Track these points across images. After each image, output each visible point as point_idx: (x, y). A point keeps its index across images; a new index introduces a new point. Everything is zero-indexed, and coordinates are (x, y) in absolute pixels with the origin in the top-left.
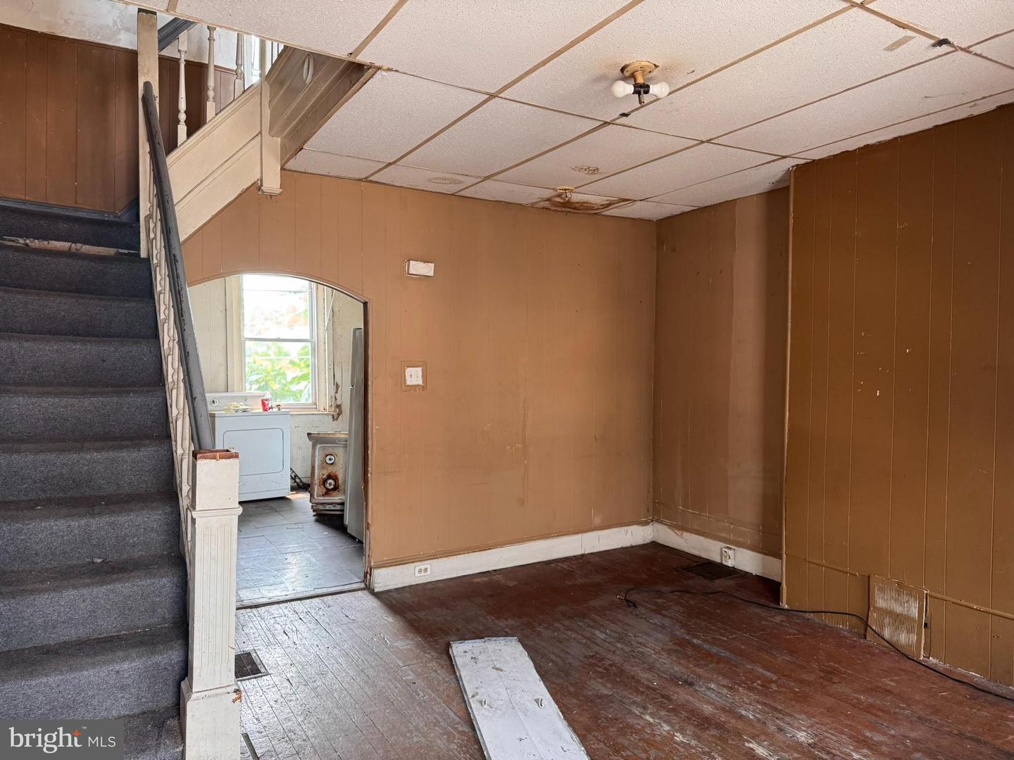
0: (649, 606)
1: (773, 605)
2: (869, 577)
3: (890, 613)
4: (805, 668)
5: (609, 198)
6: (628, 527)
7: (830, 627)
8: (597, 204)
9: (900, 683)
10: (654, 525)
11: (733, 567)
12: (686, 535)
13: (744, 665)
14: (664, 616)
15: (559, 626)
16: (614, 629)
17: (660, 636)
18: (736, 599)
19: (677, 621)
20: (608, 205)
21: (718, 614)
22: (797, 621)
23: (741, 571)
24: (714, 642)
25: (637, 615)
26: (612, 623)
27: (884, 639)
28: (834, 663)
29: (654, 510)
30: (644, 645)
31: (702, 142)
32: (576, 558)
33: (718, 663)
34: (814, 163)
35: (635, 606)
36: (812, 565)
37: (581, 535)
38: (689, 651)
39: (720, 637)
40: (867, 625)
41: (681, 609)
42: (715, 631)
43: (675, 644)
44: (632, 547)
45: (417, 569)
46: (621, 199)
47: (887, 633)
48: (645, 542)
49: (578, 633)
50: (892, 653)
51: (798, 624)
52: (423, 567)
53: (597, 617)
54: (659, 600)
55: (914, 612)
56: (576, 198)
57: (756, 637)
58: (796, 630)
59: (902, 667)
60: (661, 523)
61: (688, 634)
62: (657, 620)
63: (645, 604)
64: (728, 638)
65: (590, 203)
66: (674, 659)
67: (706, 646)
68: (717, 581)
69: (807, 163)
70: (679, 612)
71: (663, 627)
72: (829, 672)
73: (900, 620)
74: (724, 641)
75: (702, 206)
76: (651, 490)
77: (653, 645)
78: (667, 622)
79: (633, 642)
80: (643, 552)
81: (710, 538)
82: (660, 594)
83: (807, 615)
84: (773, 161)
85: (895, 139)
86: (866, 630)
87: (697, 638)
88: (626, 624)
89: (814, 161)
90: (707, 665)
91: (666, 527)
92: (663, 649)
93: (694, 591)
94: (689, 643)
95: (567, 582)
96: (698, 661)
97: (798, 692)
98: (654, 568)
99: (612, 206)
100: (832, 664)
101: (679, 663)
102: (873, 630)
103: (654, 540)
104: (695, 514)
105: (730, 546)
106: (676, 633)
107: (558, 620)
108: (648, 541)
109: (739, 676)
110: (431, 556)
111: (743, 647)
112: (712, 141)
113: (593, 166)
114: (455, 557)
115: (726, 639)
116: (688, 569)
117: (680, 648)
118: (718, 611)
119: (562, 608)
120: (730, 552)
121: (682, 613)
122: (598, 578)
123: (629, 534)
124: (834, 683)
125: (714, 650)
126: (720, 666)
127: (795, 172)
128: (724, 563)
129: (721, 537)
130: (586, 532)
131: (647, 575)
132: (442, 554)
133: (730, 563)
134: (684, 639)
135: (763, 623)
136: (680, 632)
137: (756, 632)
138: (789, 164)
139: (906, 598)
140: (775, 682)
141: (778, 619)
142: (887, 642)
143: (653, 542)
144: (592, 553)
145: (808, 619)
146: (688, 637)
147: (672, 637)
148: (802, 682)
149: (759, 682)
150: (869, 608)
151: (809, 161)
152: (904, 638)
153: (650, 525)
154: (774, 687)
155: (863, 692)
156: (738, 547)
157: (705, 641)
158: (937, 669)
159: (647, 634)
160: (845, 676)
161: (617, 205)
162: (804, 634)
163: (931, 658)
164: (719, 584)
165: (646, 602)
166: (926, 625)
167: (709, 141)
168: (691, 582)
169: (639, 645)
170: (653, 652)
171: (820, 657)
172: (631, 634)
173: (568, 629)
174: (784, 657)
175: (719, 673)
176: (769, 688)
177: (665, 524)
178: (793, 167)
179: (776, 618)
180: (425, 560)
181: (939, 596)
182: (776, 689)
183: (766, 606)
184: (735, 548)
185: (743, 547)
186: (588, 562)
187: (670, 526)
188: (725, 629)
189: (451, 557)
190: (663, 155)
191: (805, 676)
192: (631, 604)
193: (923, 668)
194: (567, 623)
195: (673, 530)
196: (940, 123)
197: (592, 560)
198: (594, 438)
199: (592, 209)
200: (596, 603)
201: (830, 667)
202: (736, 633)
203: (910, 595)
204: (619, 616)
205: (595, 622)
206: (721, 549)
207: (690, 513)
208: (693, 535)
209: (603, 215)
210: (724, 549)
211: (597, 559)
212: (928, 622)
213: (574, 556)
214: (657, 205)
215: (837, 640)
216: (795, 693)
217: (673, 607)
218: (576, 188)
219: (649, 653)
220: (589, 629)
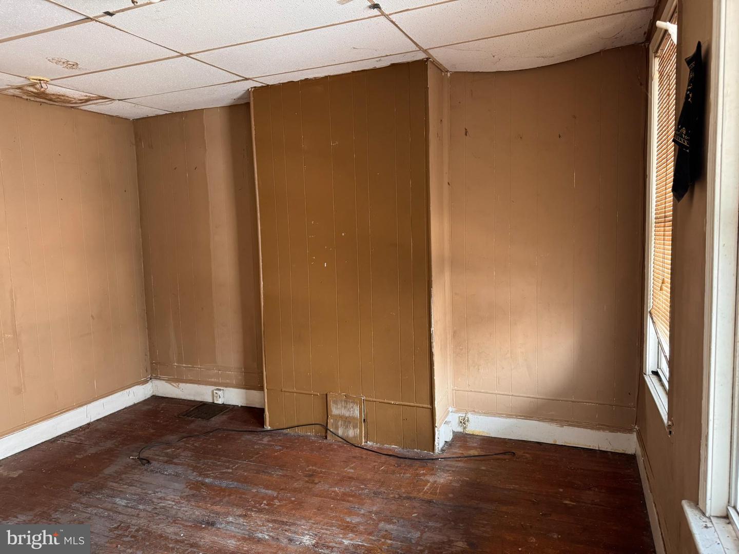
0: (161, 458)
1: (260, 429)
2: (327, 395)
3: (341, 417)
4: (294, 478)
5: (88, 95)
6: (130, 389)
7: (302, 436)
8: (75, 99)
9: (356, 469)
10: (153, 381)
11: (223, 404)
12: (182, 385)
13: (250, 490)
14: (176, 464)
15: (77, 505)
16: (133, 492)
17: (177, 485)
18: (231, 432)
19: (188, 465)
20: (87, 101)
21: (220, 449)
22: (279, 438)
23: (230, 405)
24: (223, 476)
25: (152, 471)
26: (131, 486)
27: (338, 436)
28: (312, 466)
29: (151, 370)
30: (165, 499)
31: (182, 55)
32: (82, 428)
33: (229, 495)
34: (267, 87)
35: (149, 462)
36: (286, 394)
37: (85, 407)
38: (204, 491)
39: (226, 470)
40: (327, 429)
41: (189, 454)
42: (219, 465)
43: (191, 489)
44: (135, 405)
46: (100, 96)
47: (340, 433)
48: (146, 398)
49: (98, 507)
50: (345, 445)
51: (280, 440)
53: (114, 484)
54: (168, 451)
55: (357, 413)
56: (51, 89)
57: (254, 461)
58: (280, 446)
59: (354, 455)
60: (160, 379)
61: (200, 475)
62: (170, 470)
63: (157, 457)
64: (232, 469)
65: (67, 97)
66: (193, 504)
67: (217, 482)
68: (213, 419)
69: (263, 87)
70: (188, 457)
71: (177, 475)
72: (312, 475)
73: (348, 421)
74: (232, 473)
75: (175, 111)
76: (148, 354)
77: (172, 496)
78: (180, 469)
79: (154, 500)
80: (146, 408)
81: (203, 385)
82: (169, 444)
83: (285, 431)
84: (238, 81)
85: (326, 77)
86: (326, 432)
87: (207, 476)
88: (144, 482)
89: (268, 85)
90: (221, 501)
91: (163, 382)
92: (181, 497)
93: (196, 433)
94: (203, 484)
95: (77, 456)
96: (214, 498)
97: (294, 501)
98: (158, 421)
99: (91, 102)
100: (311, 467)
101: (199, 507)
102: (331, 431)
103: (153, 394)
104: (188, 367)
105: (219, 388)
106: (189, 477)
107: (75, 500)
108: (148, 396)
109: (248, 502)
111: (246, 474)
112: (191, 56)
113: (72, 60)
115: (231, 471)
116: (188, 414)
117: (196, 492)
118: (220, 447)
119: (75, 486)
120: (220, 393)
121: (191, 457)
122: (109, 444)
123: (131, 395)
124: (316, 484)
125: (224, 484)
126: (232, 497)
127: (253, 92)
128: (216, 402)
129: (212, 382)
130: (90, 402)
131: (154, 429)
133: (220, 401)
134: (197, 482)
135: (255, 447)
136: (193, 476)
137: (252, 457)
138: (249, 85)
139: (351, 405)
140: (277, 498)
141: (266, 440)
142: (342, 438)
143: (153, 395)
144: (97, 420)
145: (286, 434)
146: (200, 479)
147: (187, 483)
148: (295, 490)
149: (265, 502)
150: (328, 416)
151: (264, 85)
152: (351, 433)
153: (150, 382)
154: (277, 503)
155: (336, 484)
156: (226, 387)
157: (215, 478)
158: (373, 449)
159: (165, 487)
160: (321, 475)
161: (95, 101)
162: (287, 448)
163: (368, 442)
164: (216, 421)
165: (158, 455)
166: (364, 420)
167: (188, 55)
168: (193, 426)
169: (160, 501)
170: (173, 503)
171: (301, 464)
172: (150, 492)
173: (88, 506)
174: (278, 473)
175: (233, 505)
176: (273, 505)
177: (164, 380)
178: (252, 88)
179: (264, 439)
181: (371, 399)
182: (279, 504)
183: (255, 432)
184: (224, 388)
185: (230, 387)
186: (97, 430)
187: (168, 381)
188: (229, 462)
190: (145, 61)
191: (296, 485)
192: (145, 461)
193: (365, 451)
194: (84, 500)
195: (170, 383)
196: (355, 70)
197: (99, 427)
198: (91, 318)
199: (69, 102)
200: (110, 470)
201: (310, 470)
202: (237, 463)
203: (354, 402)
204: (136, 477)
205: (113, 490)
206: (213, 391)
207: (184, 367)
208: (188, 384)
209: (81, 110)
210: (215, 391)
211: (103, 424)
212: (366, 418)
213: (80, 427)
214: (135, 106)
215: (309, 446)
216: (292, 502)
217: (182, 454)
218: (52, 80)
219: (171, 506)
220: (110, 499)
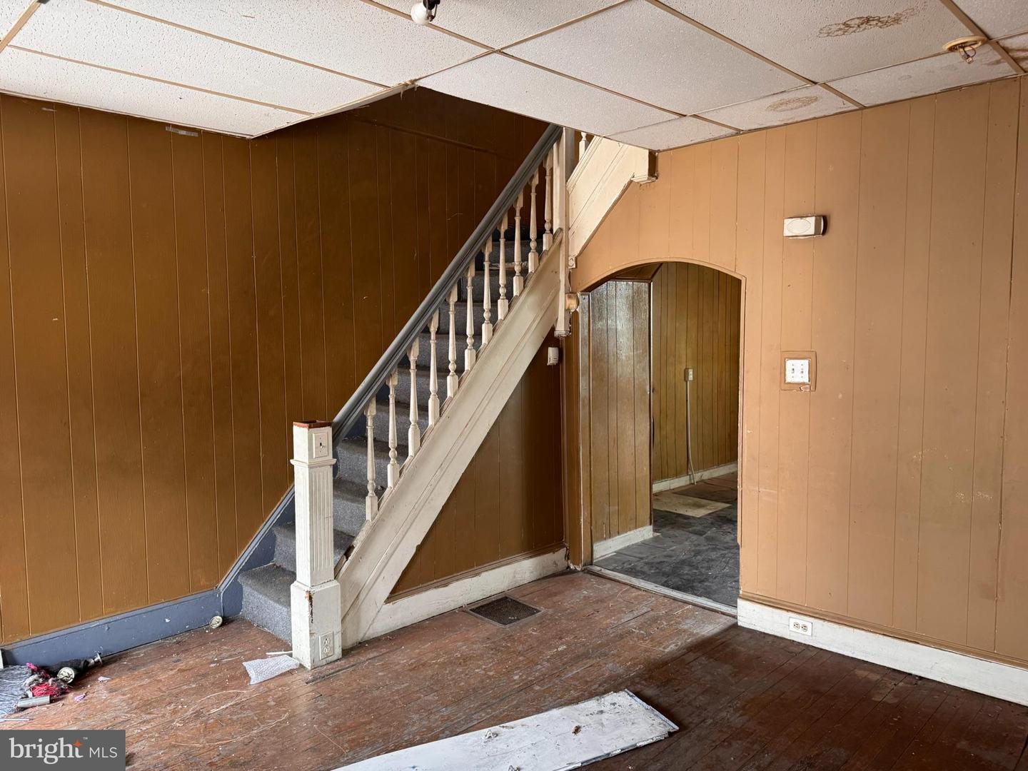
45: (792, 621)
52: (801, 623)
110: (816, 613)
114: (851, 629)
132: (833, 618)
180: (806, 615)
189: (846, 628)
